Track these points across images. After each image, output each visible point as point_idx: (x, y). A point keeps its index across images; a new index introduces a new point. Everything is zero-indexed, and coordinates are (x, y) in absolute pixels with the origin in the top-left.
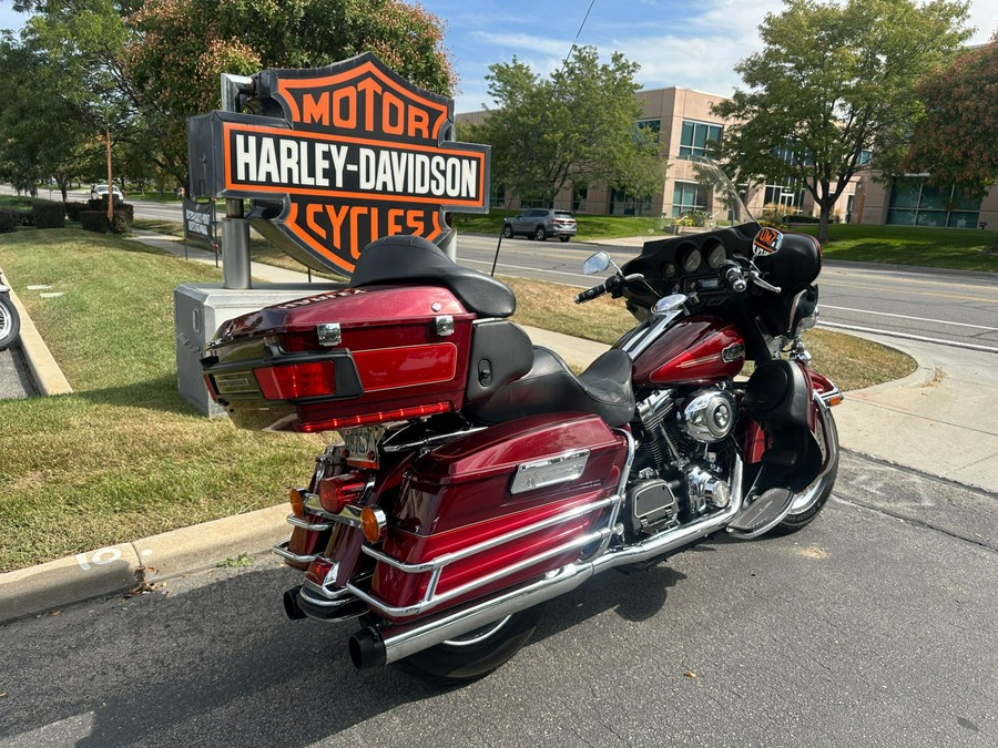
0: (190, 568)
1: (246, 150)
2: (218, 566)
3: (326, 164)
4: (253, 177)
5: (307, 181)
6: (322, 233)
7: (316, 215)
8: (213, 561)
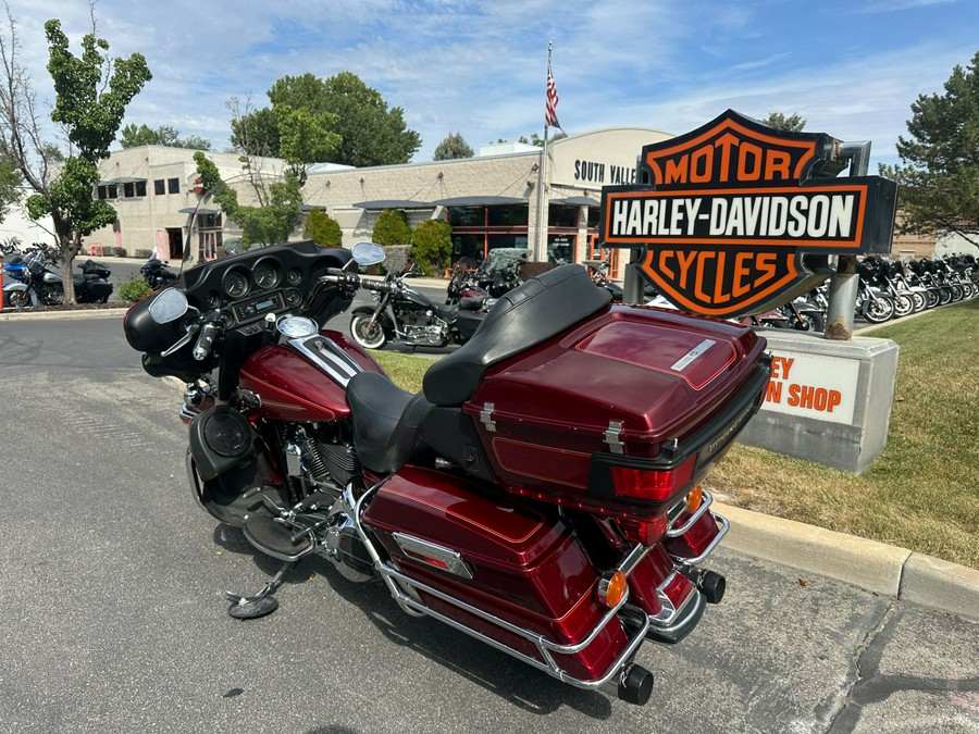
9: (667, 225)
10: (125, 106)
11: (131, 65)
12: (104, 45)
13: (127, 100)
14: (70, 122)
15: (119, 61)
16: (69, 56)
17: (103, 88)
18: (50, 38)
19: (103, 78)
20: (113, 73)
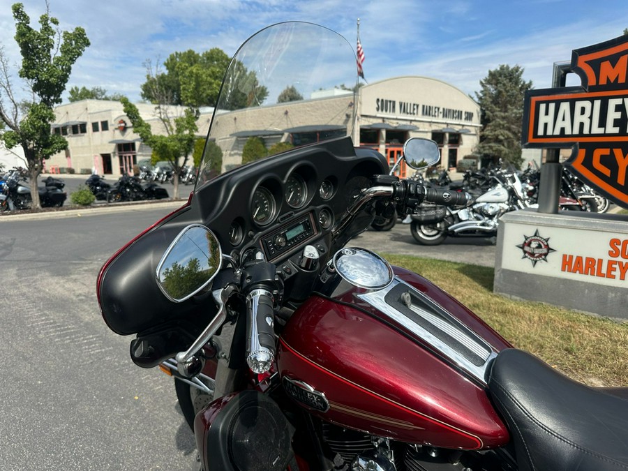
9: (602, 123)
10: (72, 66)
11: (75, 35)
12: (55, 22)
13: (72, 60)
14: (33, 78)
15: (66, 33)
16: (30, 29)
17: (55, 52)
18: (16, 17)
19: (55, 46)
20: (62, 42)
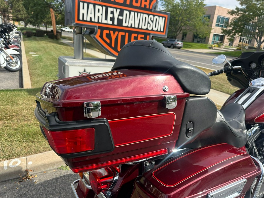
0: (47, 169)
1: (83, 8)
2: (58, 169)
3: (111, 16)
4: (85, 19)
5: (104, 21)
6: (108, 41)
7: (107, 34)
8: (55, 167)
